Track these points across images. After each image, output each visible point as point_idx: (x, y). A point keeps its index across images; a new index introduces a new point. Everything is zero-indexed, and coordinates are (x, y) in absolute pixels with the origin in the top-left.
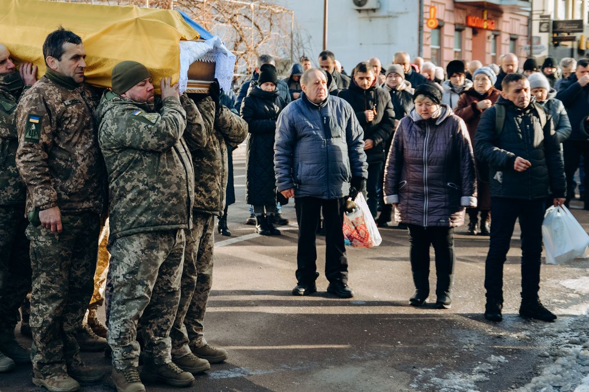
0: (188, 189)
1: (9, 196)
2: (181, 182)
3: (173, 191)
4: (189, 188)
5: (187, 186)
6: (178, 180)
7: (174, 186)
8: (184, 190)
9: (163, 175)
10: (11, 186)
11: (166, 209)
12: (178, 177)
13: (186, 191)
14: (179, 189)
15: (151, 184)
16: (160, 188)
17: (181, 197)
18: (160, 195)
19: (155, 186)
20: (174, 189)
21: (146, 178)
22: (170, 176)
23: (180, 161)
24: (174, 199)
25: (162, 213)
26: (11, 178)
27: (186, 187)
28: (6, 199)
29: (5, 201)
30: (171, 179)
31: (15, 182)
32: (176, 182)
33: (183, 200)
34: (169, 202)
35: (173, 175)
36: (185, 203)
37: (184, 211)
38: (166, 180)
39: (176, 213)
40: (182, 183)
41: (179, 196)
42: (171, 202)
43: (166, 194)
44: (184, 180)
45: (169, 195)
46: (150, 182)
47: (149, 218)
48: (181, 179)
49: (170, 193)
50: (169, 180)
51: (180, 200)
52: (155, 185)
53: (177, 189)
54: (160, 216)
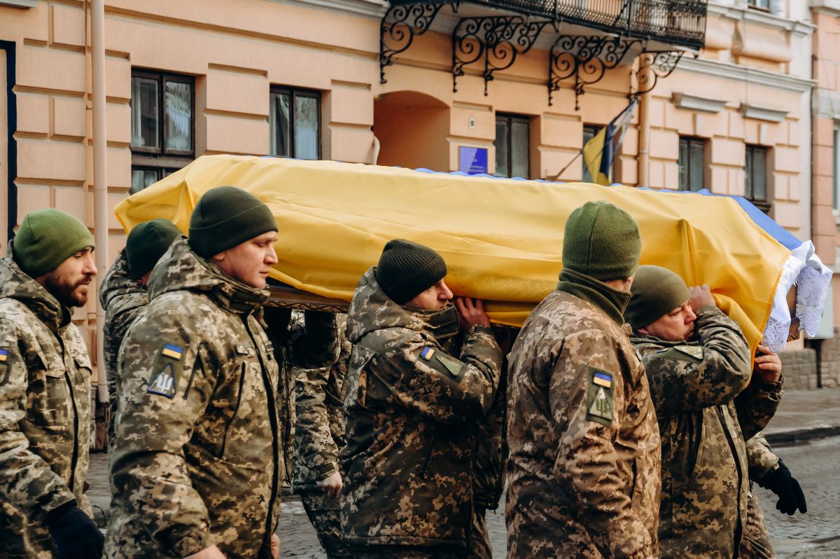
0: (739, 506)
1: (431, 529)
2: (729, 492)
3: (714, 508)
4: (741, 504)
5: (738, 500)
6: (724, 488)
7: (717, 499)
8: (732, 508)
9: (700, 478)
10: (436, 511)
11: (699, 539)
12: (725, 483)
13: (736, 510)
14: (725, 505)
15: (677, 491)
16: (692, 500)
17: (727, 520)
18: (692, 512)
19: (684, 496)
20: (716, 504)
21: (670, 479)
22: (713, 481)
23: (731, 455)
24: (716, 522)
25: (691, 545)
26: (437, 496)
27: (736, 502)
28: (427, 534)
29: (424, 537)
30: (713, 485)
31: (442, 504)
32: (721, 492)
33: (729, 525)
34: (706, 526)
35: (716, 479)
36: (732, 531)
37: (729, 545)
38: (704, 487)
39: (716, 548)
40: (730, 495)
41: (724, 517)
42: (709, 527)
43: (701, 513)
44: (734, 489)
45: (706, 515)
46: (677, 488)
47: (668, 552)
48: (730, 487)
49: (710, 511)
50: (710, 488)
51: (725, 525)
52: (685, 493)
53: (721, 504)
54: (688, 550)
